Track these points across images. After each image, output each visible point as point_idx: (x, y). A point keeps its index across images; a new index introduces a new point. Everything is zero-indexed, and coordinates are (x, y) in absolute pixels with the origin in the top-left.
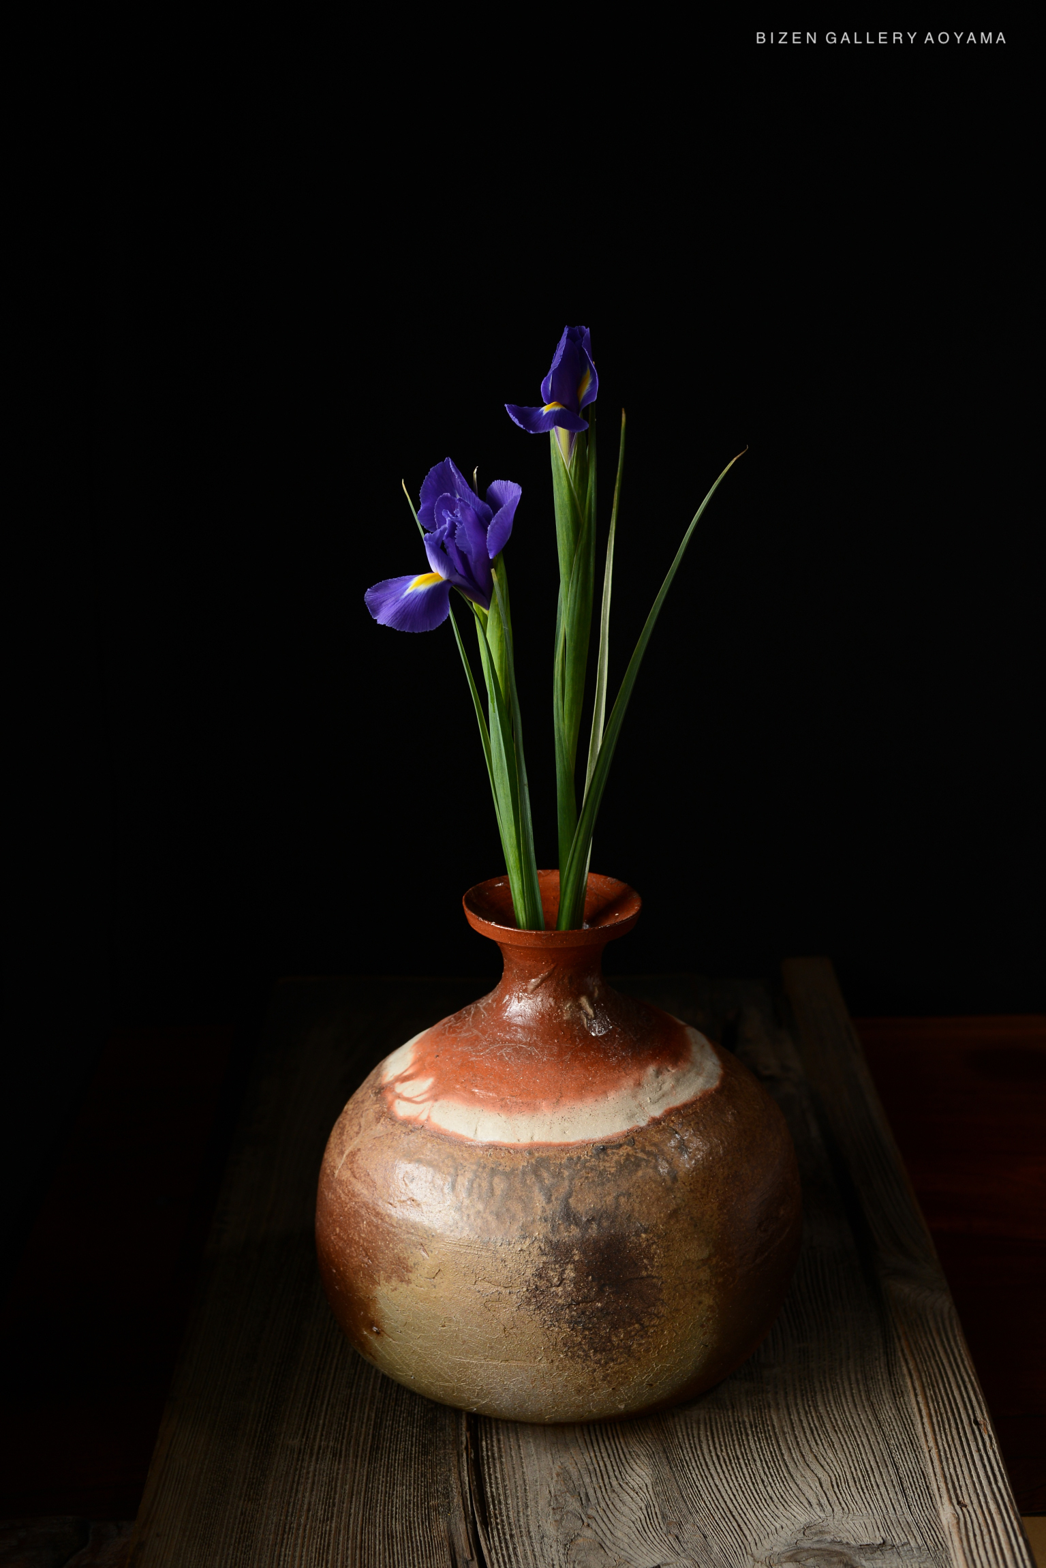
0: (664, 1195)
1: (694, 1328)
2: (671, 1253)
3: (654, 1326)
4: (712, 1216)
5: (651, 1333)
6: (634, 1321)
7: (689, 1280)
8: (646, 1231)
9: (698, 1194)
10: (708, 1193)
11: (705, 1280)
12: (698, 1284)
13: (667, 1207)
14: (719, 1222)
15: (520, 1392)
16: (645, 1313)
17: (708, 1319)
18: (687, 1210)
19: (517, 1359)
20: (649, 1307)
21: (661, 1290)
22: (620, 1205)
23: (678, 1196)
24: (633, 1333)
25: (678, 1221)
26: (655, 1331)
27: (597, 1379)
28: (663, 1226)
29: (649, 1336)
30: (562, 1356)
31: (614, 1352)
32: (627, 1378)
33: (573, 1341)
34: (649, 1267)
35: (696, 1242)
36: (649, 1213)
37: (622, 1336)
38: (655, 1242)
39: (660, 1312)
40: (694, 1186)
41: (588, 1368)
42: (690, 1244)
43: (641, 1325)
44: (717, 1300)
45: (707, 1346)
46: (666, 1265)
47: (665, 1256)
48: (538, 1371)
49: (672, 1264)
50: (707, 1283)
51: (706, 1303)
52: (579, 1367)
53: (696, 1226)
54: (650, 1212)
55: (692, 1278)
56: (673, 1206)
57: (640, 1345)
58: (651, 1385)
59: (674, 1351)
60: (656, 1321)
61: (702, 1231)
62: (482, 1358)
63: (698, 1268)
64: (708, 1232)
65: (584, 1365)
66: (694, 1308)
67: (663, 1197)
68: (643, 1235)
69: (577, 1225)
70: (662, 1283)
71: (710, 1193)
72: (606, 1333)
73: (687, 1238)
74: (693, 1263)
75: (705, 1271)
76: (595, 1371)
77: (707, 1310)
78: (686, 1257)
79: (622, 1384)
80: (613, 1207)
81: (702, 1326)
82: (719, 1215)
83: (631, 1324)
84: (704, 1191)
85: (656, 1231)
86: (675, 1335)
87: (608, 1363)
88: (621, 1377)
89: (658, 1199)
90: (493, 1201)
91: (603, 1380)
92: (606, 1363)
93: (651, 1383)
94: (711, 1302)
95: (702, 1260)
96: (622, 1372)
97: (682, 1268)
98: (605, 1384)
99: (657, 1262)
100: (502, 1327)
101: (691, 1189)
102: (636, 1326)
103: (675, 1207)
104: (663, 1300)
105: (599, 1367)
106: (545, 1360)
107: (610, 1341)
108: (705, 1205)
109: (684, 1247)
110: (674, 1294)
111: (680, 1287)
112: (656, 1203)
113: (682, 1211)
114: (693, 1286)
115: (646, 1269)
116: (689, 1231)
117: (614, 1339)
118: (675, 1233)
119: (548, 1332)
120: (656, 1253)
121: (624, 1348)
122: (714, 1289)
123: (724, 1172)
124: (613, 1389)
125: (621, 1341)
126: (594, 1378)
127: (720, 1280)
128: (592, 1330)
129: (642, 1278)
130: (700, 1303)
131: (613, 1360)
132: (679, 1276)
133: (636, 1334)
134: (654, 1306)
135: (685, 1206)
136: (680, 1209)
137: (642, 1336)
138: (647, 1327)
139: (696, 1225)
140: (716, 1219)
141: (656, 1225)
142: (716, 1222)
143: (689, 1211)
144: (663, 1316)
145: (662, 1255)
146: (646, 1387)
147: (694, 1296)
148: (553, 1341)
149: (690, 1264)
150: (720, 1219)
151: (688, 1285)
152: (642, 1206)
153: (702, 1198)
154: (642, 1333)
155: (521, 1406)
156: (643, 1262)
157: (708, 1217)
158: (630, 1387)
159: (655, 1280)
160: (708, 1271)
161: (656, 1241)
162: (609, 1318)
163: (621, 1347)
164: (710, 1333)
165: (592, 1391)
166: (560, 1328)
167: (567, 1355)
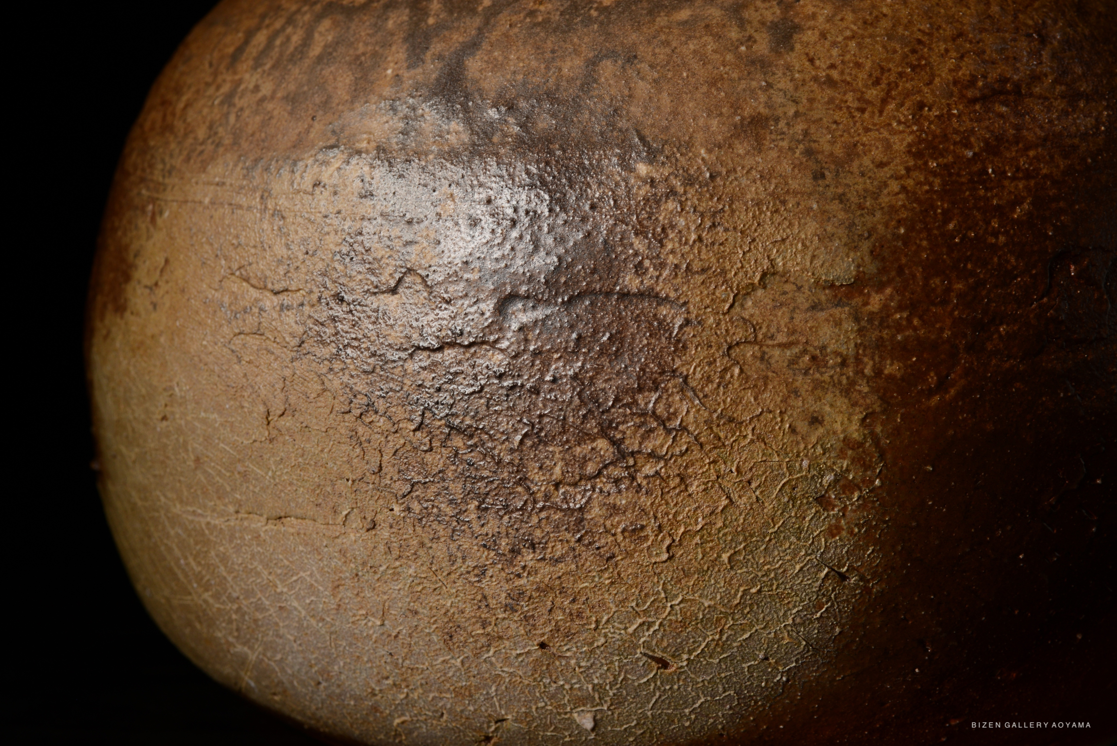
0: (735, 75)
1: (793, 499)
2: (721, 235)
3: (653, 455)
4: (881, 165)
5: (646, 477)
6: (592, 425)
7: (781, 338)
8: (652, 158)
9: (850, 97)
10: (884, 102)
11: (837, 353)
12: (814, 358)
13: (736, 107)
14: (904, 188)
15: (313, 622)
16: (628, 405)
17: (844, 485)
18: (799, 127)
19: (299, 512)
20: (640, 389)
21: (680, 347)
22: (595, 81)
23: (781, 85)
24: (590, 468)
25: (759, 148)
26: (657, 473)
27: (493, 603)
28: (709, 151)
29: (639, 485)
30: (397, 509)
31: (535, 520)
32: (579, 615)
33: (423, 464)
34: (647, 263)
35: (812, 226)
36: (675, 113)
37: (558, 470)
38: (672, 192)
39: (675, 414)
40: (842, 73)
41: (464, 559)
42: (791, 225)
43: (615, 443)
44: (878, 429)
45: (843, 577)
46: (704, 270)
47: (700, 239)
48: (343, 552)
49: (724, 272)
50: (844, 364)
51: (838, 427)
52: (440, 550)
53: (819, 176)
54: (680, 109)
55: (793, 332)
56: (756, 105)
57: (614, 509)
58: (665, 665)
59: (725, 557)
60: (659, 442)
61: (841, 198)
62: (231, 509)
63: (814, 307)
64: (861, 207)
65: (453, 547)
66: (793, 430)
67: (732, 80)
68: (643, 169)
69: (469, 122)
70: (687, 322)
71: (892, 106)
72: (512, 451)
73: (784, 203)
74: (799, 288)
75: (838, 323)
76: (484, 573)
77: (842, 455)
78: (772, 261)
79: (569, 635)
80: (578, 82)
81: (823, 501)
82: (908, 169)
83: (584, 437)
84: (873, 94)
85: (683, 161)
86: (724, 502)
87: (519, 552)
88: (563, 610)
89: (713, 83)
90: (297, 71)
91: (510, 609)
92: (515, 551)
93: (659, 654)
94: (855, 431)
95: (832, 286)
96: (563, 591)
97: (760, 292)
98: (514, 626)
99: (672, 252)
100: (262, 409)
101: (828, 76)
102: (602, 444)
103: (762, 110)
104: (686, 378)
105: (494, 564)
106: (356, 522)
107: (524, 479)
108: (867, 130)
109: (769, 229)
110: (726, 370)
111: (749, 352)
112: (705, 89)
113: (782, 124)
114: (793, 362)
115: (640, 270)
116: (794, 185)
117: (536, 476)
118: (744, 181)
119: (361, 430)
120: (673, 227)
121: (561, 510)
122: (866, 389)
123: (958, 68)
124: (542, 645)
125: (557, 486)
126: (485, 597)
127: (892, 368)
128: (471, 437)
129: (624, 295)
130: (815, 420)
131: (533, 546)
132: (746, 315)
133: (599, 474)
134: (656, 389)
135: (797, 114)
136: (777, 120)
137: (617, 481)
138: (633, 454)
139: (823, 176)
140: (898, 178)
141: (689, 145)
142: (894, 186)
143: (806, 133)
144: (683, 428)
145: (693, 237)
146: (647, 669)
147: (796, 392)
148: (375, 460)
149: (788, 287)
150: (910, 182)
151: (777, 352)
152: (660, 91)
153: (862, 111)
154: (616, 472)
155: (325, 672)
156: (632, 244)
157: (866, 161)
158: (592, 652)
159: (664, 311)
160: (849, 326)
161: (681, 190)
162: (522, 406)
163: (559, 509)
164: (851, 533)
165: (483, 640)
166: (390, 418)
167: (409, 509)
